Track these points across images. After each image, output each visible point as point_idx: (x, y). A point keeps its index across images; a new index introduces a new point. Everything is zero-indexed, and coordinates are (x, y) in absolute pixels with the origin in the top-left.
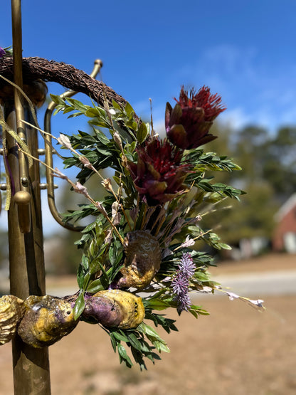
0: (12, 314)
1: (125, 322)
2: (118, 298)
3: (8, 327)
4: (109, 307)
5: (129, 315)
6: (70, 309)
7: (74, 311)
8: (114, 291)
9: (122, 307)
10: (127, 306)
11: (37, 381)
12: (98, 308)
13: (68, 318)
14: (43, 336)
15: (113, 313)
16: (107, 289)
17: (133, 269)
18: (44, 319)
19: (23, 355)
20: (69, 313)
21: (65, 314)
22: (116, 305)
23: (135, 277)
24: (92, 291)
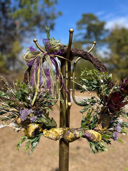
0: (62, 133)
1: (95, 140)
2: (93, 133)
3: (61, 136)
4: (91, 135)
5: (96, 139)
6: (79, 134)
7: (80, 135)
8: (93, 131)
9: (94, 136)
10: (96, 136)
11: (66, 150)
12: (87, 135)
13: (78, 136)
14: (70, 140)
15: (92, 137)
16: (90, 129)
17: (100, 126)
18: (71, 135)
19: (63, 142)
20: (78, 135)
21: (77, 135)
22: (93, 135)
23: (100, 129)
24: (85, 129)
